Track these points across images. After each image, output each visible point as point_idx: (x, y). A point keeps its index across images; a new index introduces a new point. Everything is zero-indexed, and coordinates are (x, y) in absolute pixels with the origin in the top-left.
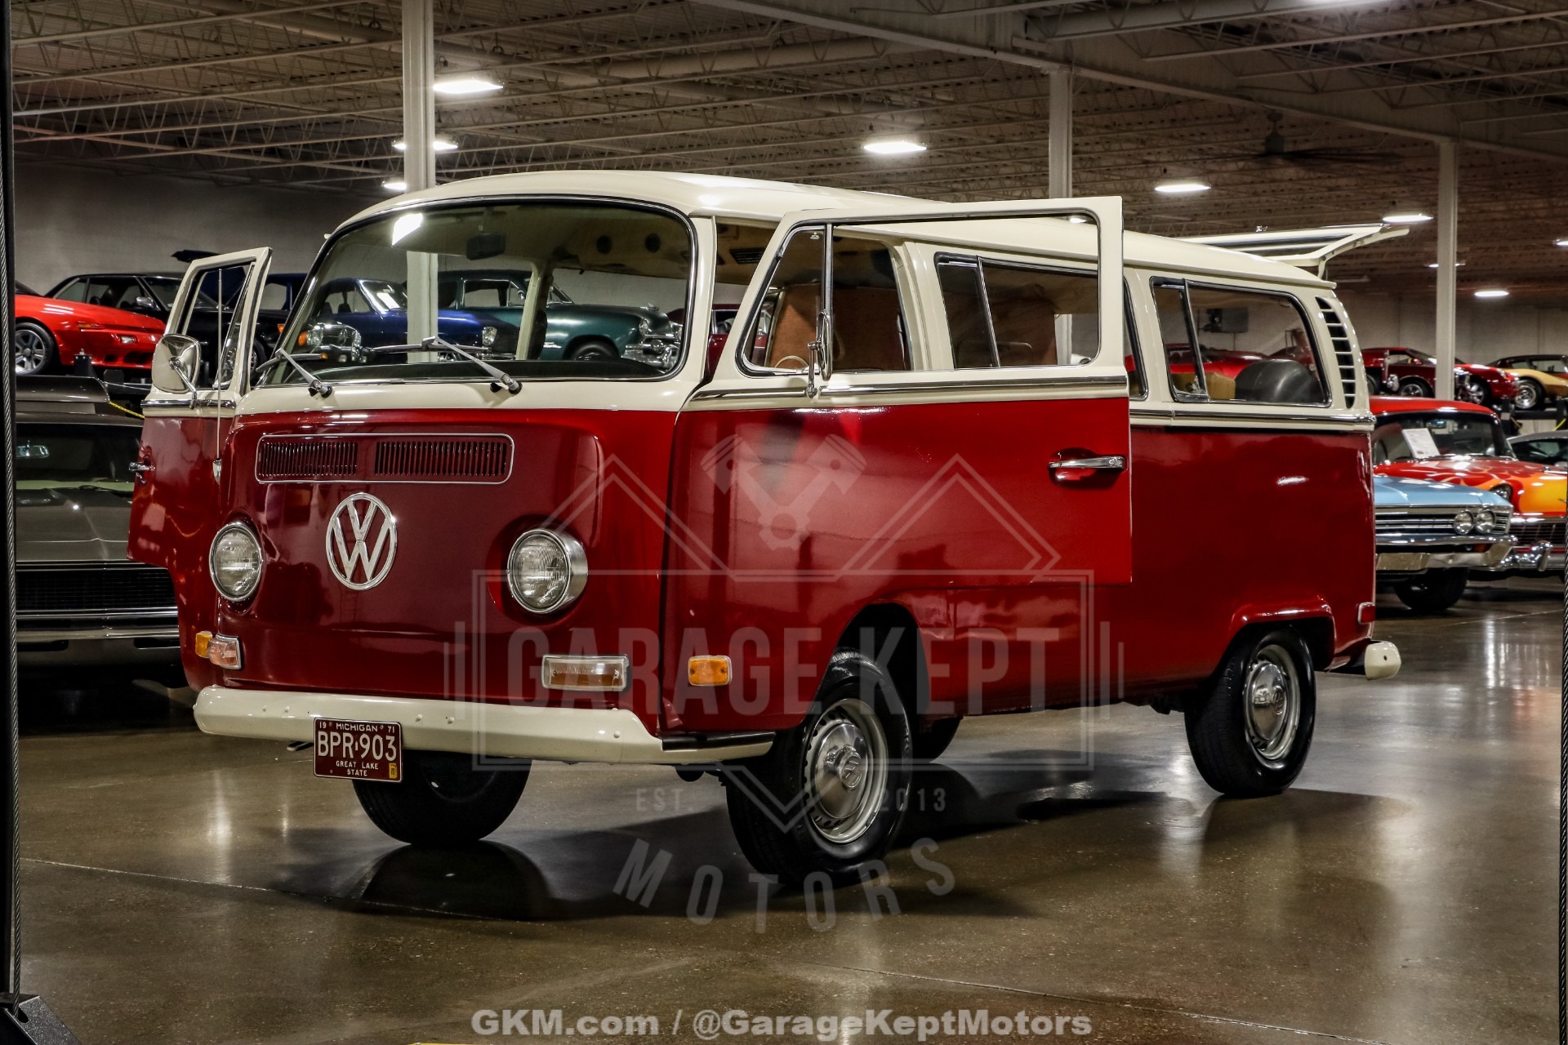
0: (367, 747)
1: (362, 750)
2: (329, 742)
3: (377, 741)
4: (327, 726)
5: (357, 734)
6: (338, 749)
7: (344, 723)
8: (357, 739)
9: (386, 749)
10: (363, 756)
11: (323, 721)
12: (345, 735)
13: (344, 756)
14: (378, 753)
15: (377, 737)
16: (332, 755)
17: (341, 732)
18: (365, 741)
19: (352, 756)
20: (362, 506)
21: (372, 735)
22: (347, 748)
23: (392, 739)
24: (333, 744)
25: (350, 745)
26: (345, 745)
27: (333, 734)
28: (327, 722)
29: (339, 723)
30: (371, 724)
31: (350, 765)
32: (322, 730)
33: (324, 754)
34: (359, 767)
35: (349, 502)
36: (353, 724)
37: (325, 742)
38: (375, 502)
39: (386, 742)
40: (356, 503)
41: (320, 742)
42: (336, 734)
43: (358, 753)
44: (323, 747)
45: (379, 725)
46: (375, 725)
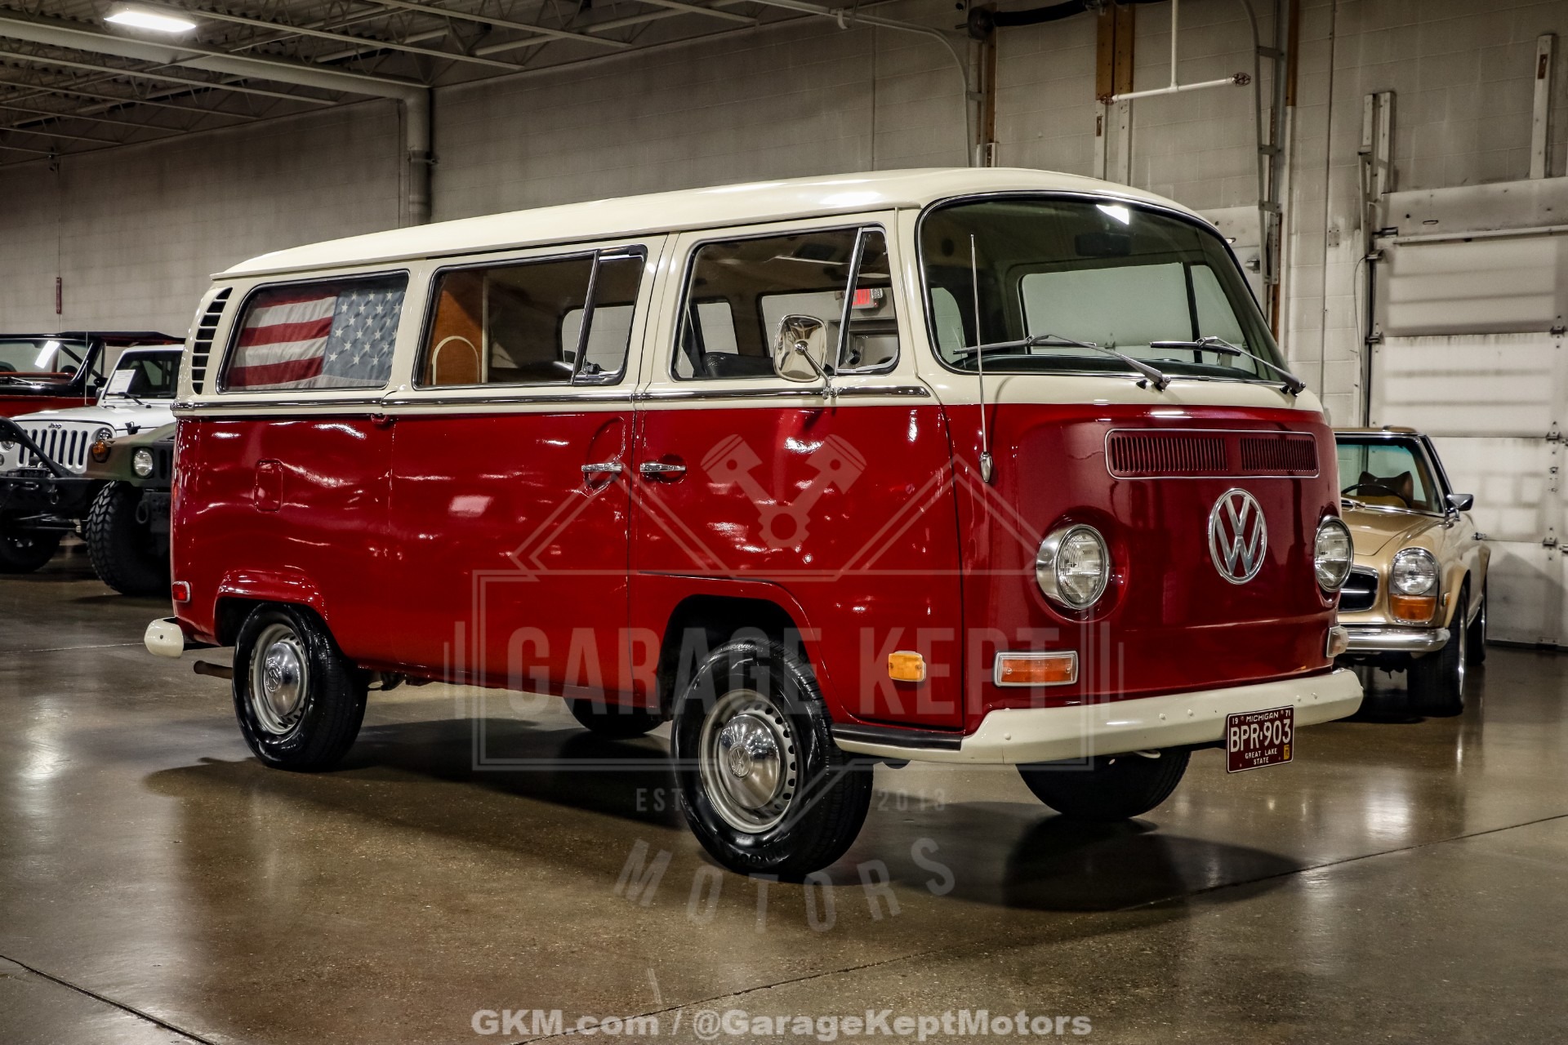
0: (1269, 734)
1: (1265, 737)
2: (1240, 737)
3: (1277, 726)
4: (1237, 721)
5: (1261, 724)
6: (1247, 742)
7: (1253, 715)
8: (1261, 729)
9: (1285, 734)
10: (1266, 743)
11: (1235, 717)
12: (1253, 726)
13: (1252, 747)
14: (1277, 738)
15: (1277, 723)
16: (1242, 749)
17: (1249, 724)
18: (1268, 729)
19: (1258, 746)
20: (1238, 502)
21: (1272, 721)
22: (1254, 739)
23: (1287, 721)
24: (1243, 737)
25: (1256, 736)
26: (1253, 736)
27: (1244, 727)
28: (1239, 717)
29: (1249, 715)
30: (1273, 712)
31: (1257, 755)
32: (1235, 726)
33: (1236, 749)
34: (1263, 755)
35: (1226, 498)
36: (1260, 714)
37: (1237, 738)
38: (1248, 498)
39: (1284, 726)
40: (1234, 498)
41: (1233, 738)
42: (1246, 727)
43: (1261, 742)
44: (1235, 742)
45: (1279, 711)
46: (1276, 711)
